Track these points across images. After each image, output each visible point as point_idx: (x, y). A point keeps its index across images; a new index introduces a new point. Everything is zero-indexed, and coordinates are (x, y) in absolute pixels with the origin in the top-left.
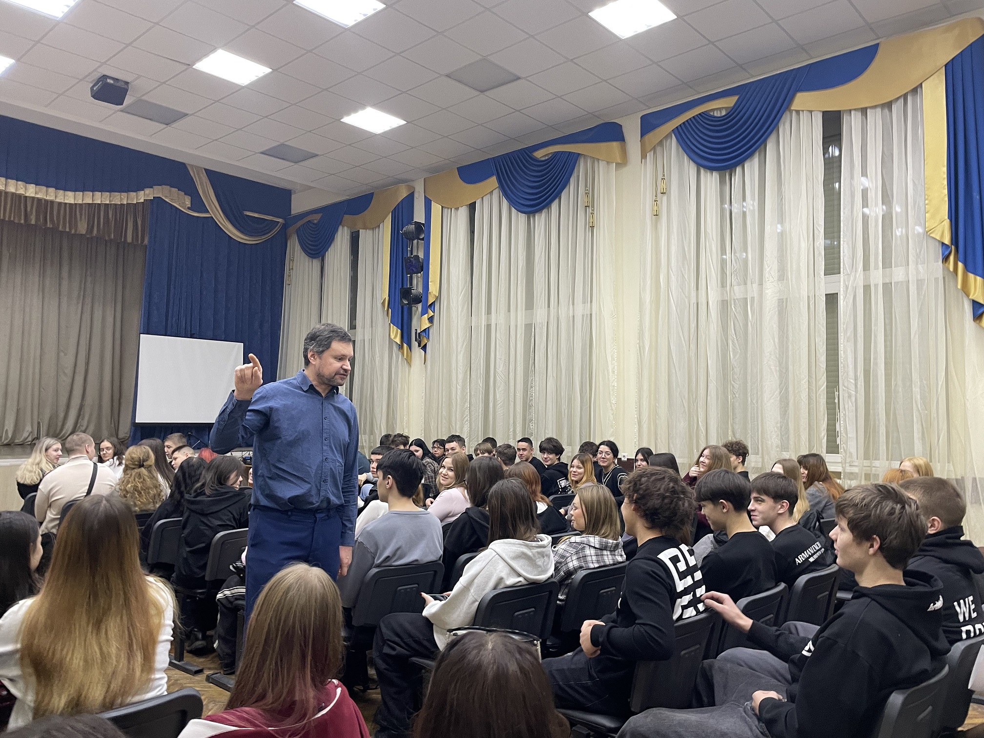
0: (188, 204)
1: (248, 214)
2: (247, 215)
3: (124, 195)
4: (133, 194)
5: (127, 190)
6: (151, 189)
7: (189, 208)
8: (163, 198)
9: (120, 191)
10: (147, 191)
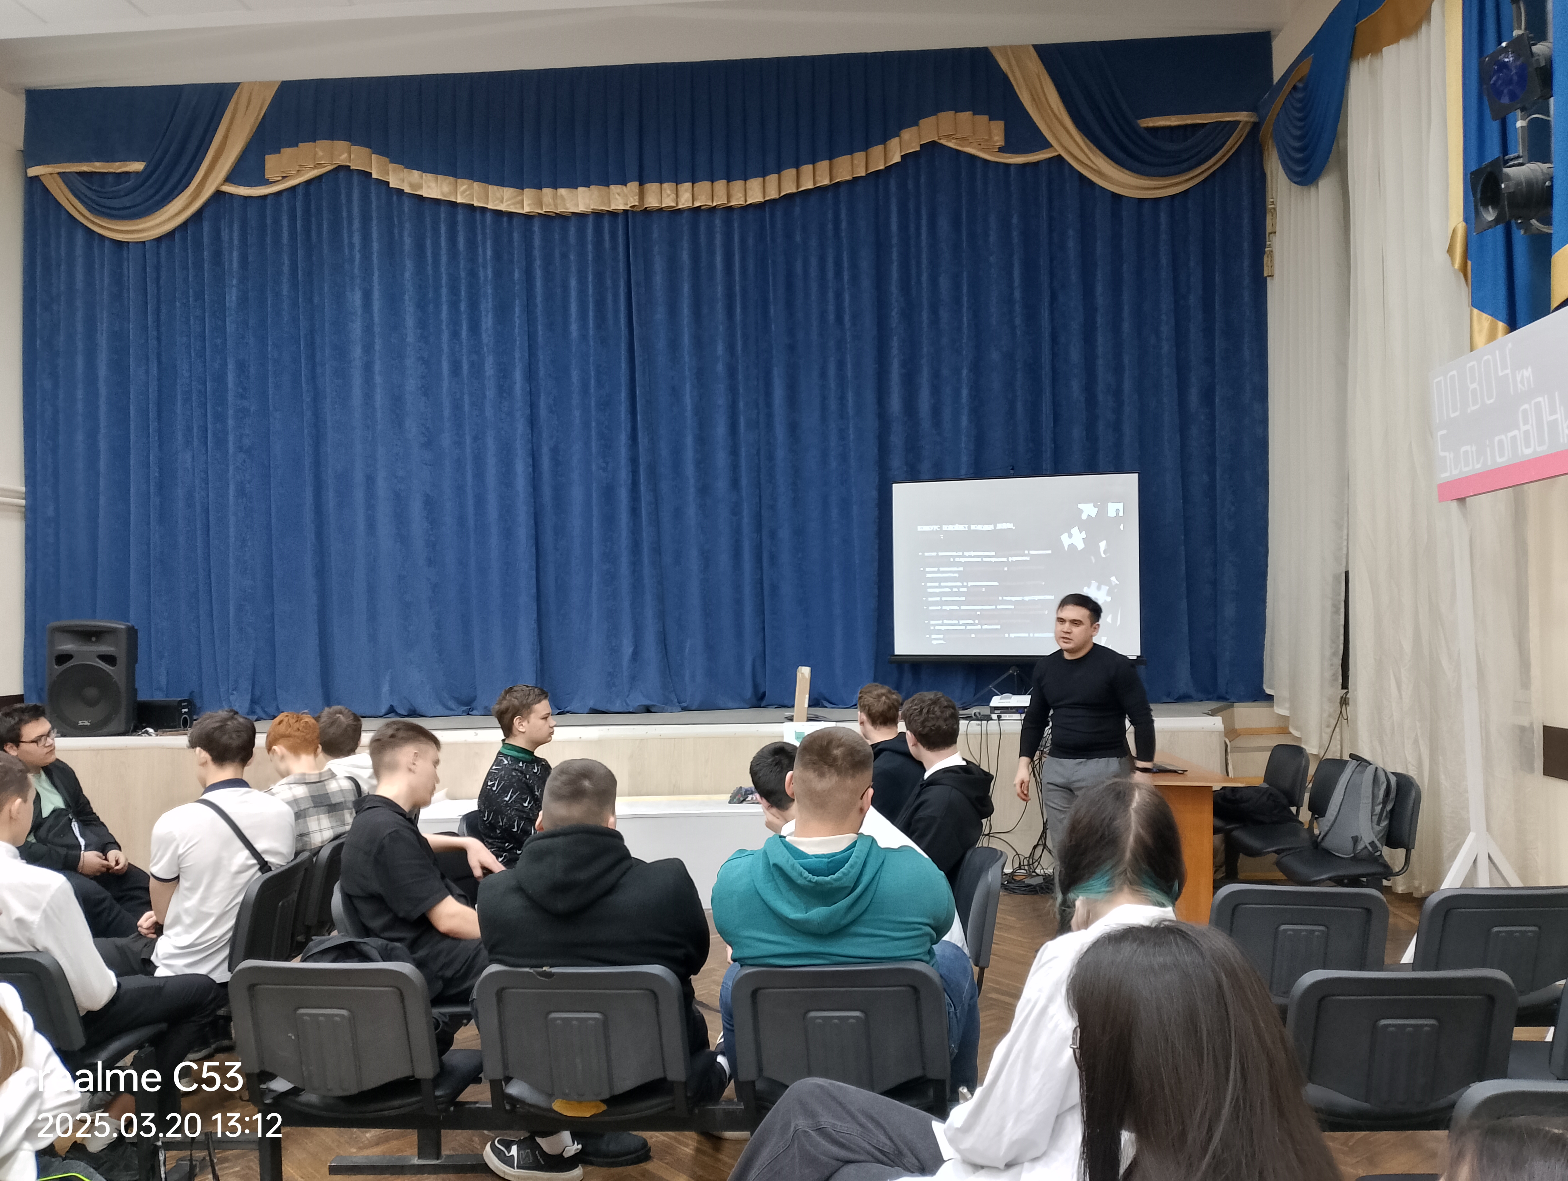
0: (999, 139)
1: (1151, 125)
2: (1148, 129)
3: (860, 156)
4: (877, 151)
5: (866, 146)
6: (915, 128)
7: (1001, 150)
8: (943, 142)
9: (851, 151)
10: (908, 134)
